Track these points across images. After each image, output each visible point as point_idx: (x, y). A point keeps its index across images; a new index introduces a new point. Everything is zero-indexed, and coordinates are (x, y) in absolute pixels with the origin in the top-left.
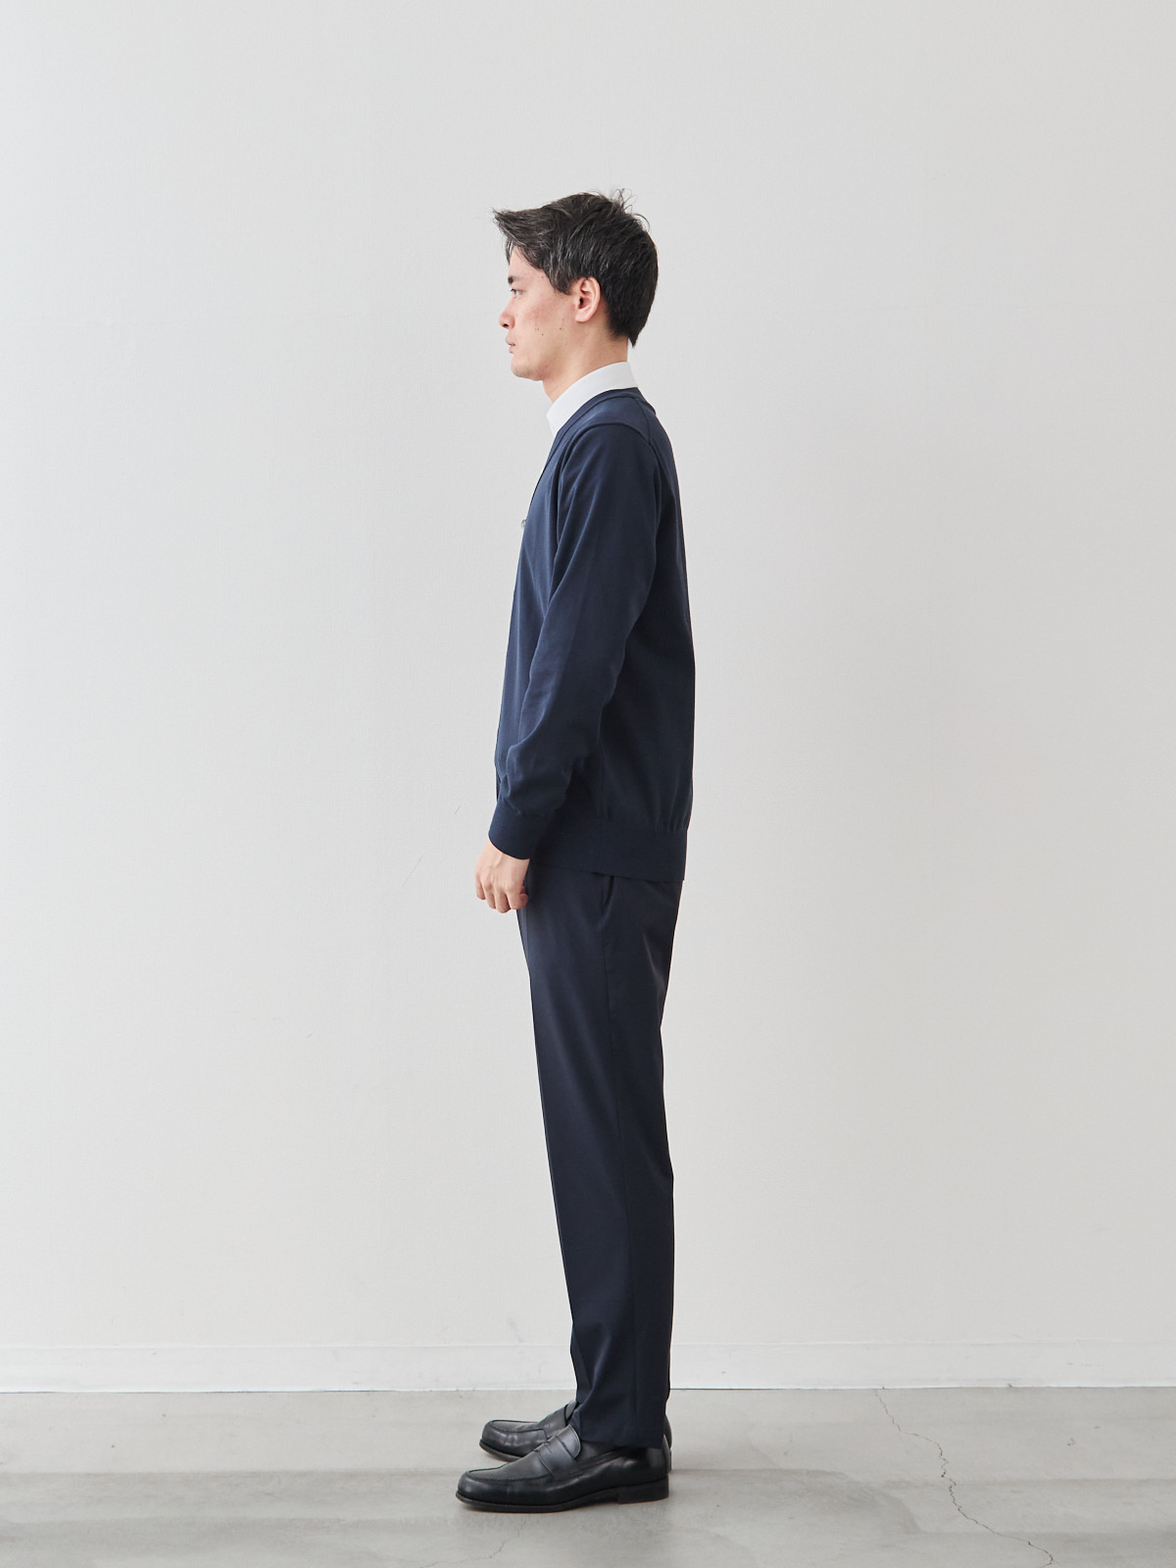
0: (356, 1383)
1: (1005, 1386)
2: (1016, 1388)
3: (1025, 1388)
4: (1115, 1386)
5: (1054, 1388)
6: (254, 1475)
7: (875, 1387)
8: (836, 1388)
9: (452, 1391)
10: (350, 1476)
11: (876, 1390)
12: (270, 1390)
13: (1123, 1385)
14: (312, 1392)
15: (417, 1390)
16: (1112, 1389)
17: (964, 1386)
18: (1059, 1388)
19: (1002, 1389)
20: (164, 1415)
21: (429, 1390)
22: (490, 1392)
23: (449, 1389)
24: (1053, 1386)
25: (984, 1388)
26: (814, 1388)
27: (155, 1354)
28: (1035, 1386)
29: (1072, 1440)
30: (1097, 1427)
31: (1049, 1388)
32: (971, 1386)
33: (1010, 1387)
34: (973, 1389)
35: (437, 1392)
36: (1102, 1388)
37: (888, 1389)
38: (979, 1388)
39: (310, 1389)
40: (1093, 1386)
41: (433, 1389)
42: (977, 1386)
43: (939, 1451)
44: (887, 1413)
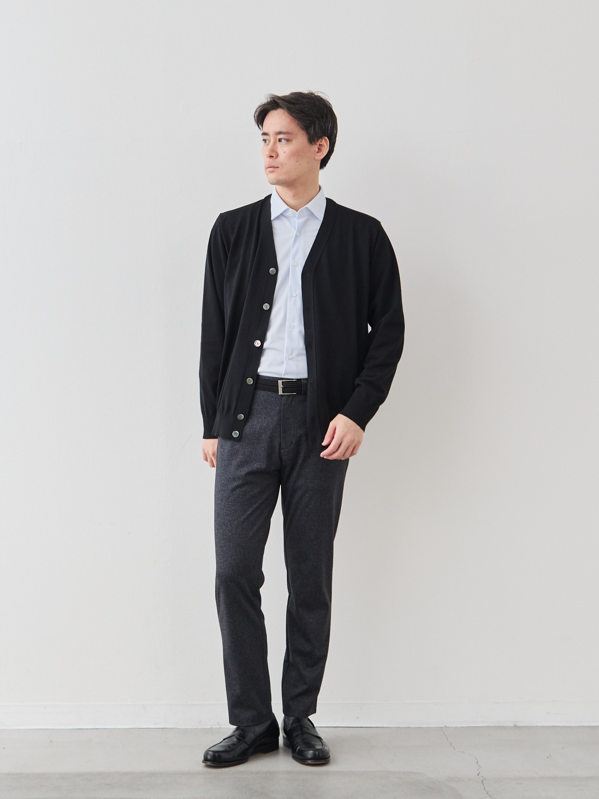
0: (155, 724)
1: (513, 725)
2: (519, 727)
3: (524, 727)
4: (574, 725)
8: (419, 726)
10: (153, 775)
11: (441, 727)
12: (106, 727)
13: (577, 725)
14: (131, 729)
15: (188, 728)
16: (572, 727)
17: (490, 725)
18: (542, 726)
19: (511, 727)
21: (196, 727)
24: (539, 725)
25: (501, 727)
26: (407, 726)
27: (45, 708)
28: (529, 725)
29: (550, 755)
30: (563, 748)
31: (537, 726)
32: (494, 725)
33: (516, 726)
34: (495, 726)
35: (200, 729)
36: (566, 726)
37: (448, 727)
38: (498, 726)
39: (130, 727)
40: (561, 725)
41: (198, 727)
42: (497, 725)
43: (476, 761)
44: (448, 740)
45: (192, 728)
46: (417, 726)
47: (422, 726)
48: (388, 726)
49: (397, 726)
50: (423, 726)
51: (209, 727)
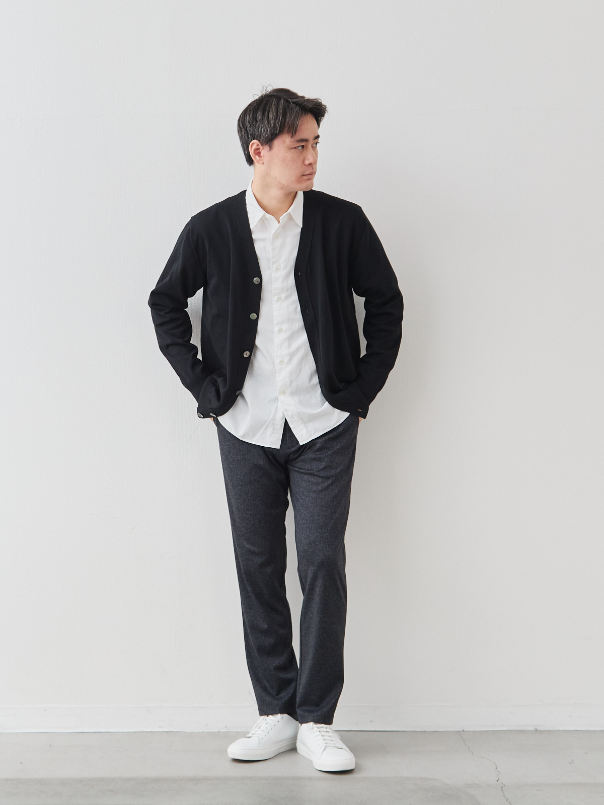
0: (160, 727)
1: (532, 729)
2: (540, 731)
3: (545, 731)
4: (597, 729)
5: (561, 731)
6: (102, 780)
8: (436, 730)
9: (215, 732)
10: (157, 780)
11: (459, 731)
12: (109, 731)
13: (601, 729)
14: (135, 732)
15: (195, 731)
16: (595, 731)
17: (510, 729)
18: (564, 730)
19: (533, 731)
20: (50, 746)
21: (201, 731)
22: (237, 732)
23: (214, 731)
24: (560, 729)
25: (521, 731)
26: (422, 730)
27: (45, 710)
28: (550, 729)
29: (572, 760)
30: (586, 753)
31: (559, 730)
32: (513, 729)
33: (537, 730)
34: (515, 731)
35: (207, 732)
36: (589, 731)
37: (466, 731)
38: (519, 730)
39: (134, 731)
40: (584, 729)
41: (205, 731)
42: (516, 729)
43: (495, 767)
44: (466, 745)
45: (198, 731)
46: (434, 730)
47: (439, 730)
48: (403, 730)
49: (413, 730)
50: (441, 730)
51: (217, 731)
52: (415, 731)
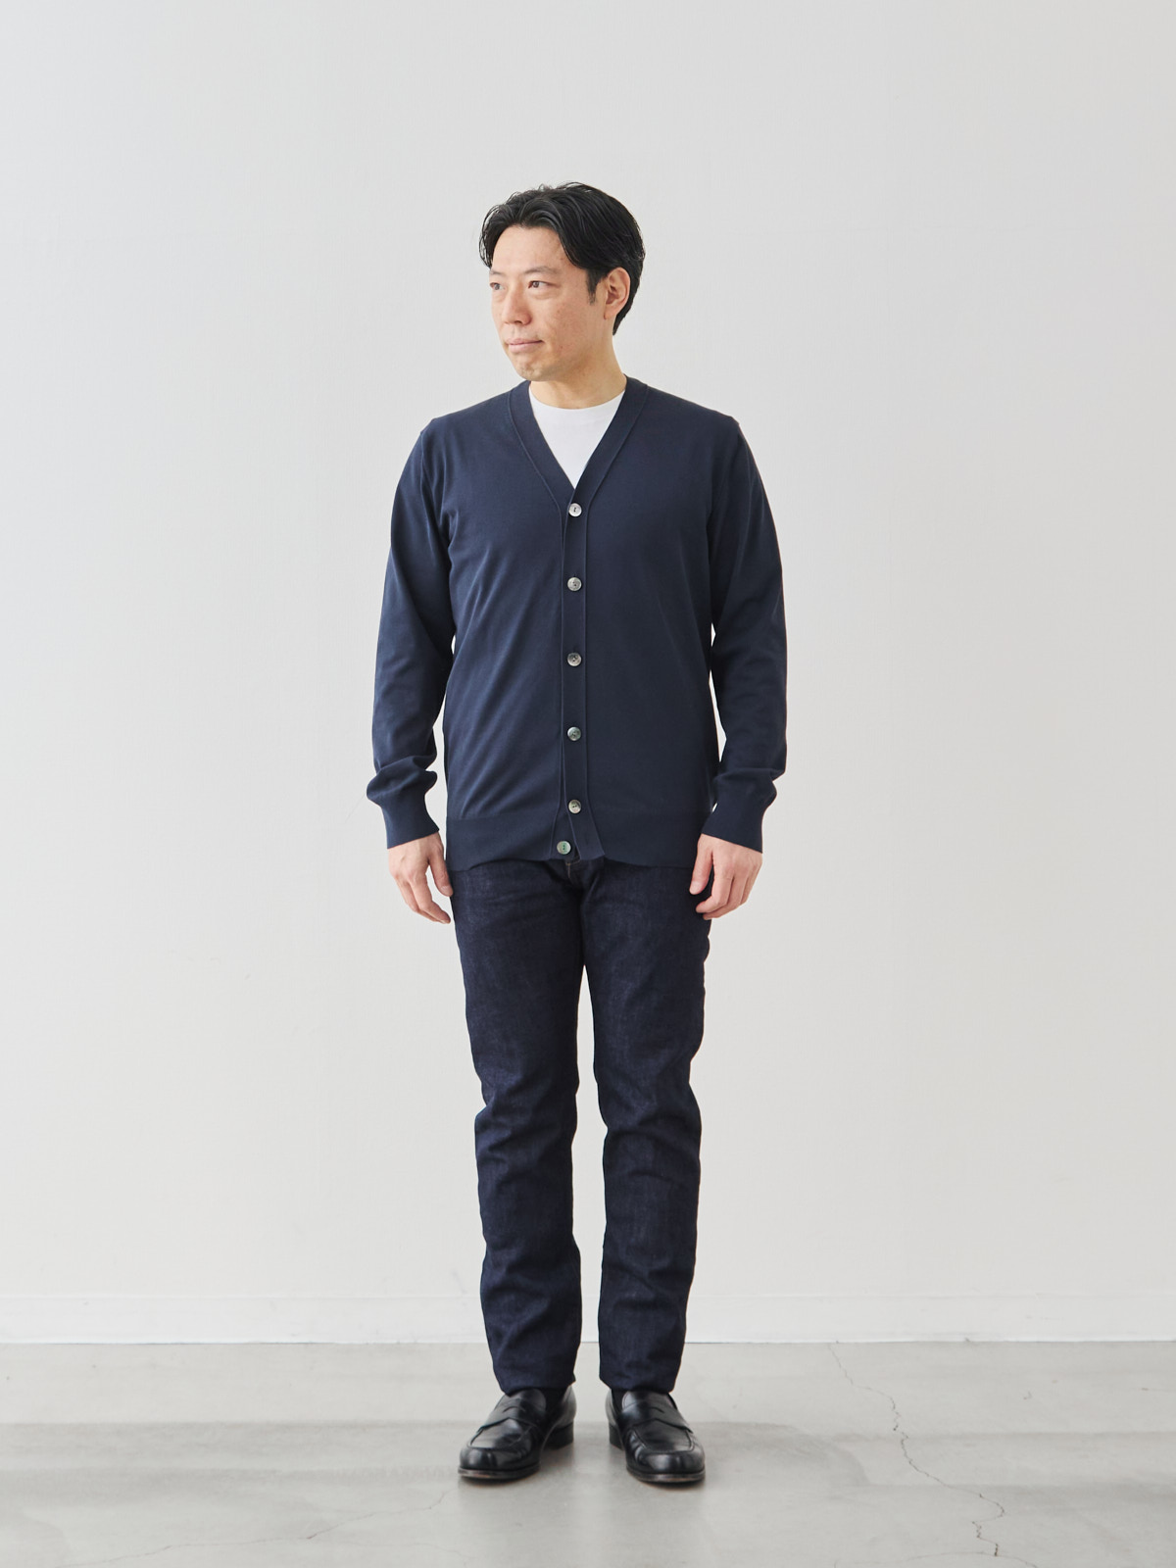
0: (293, 1335)
1: (961, 1339)
2: (973, 1343)
3: (984, 1343)
4: (1076, 1340)
5: (1012, 1343)
7: (829, 1341)
8: (788, 1342)
9: (393, 1344)
11: (829, 1344)
13: (1083, 1340)
15: (356, 1342)
16: (1071, 1344)
17: (920, 1340)
18: (1018, 1342)
19: (959, 1344)
21: (368, 1342)
23: (390, 1342)
25: (940, 1343)
26: (764, 1341)
28: (993, 1341)
29: (1029, 1393)
30: (1055, 1384)
31: (1008, 1343)
32: (926, 1340)
33: (968, 1340)
34: (930, 1343)
35: (377, 1344)
36: (1062, 1343)
37: (843, 1343)
38: (935, 1342)
40: (1053, 1340)
42: (933, 1340)
43: (892, 1406)
44: (840, 1366)
45: (361, 1342)
46: (784, 1341)
47: (794, 1340)
48: (730, 1340)
50: (797, 1340)
51: (394, 1341)
52: (749, 1343)
